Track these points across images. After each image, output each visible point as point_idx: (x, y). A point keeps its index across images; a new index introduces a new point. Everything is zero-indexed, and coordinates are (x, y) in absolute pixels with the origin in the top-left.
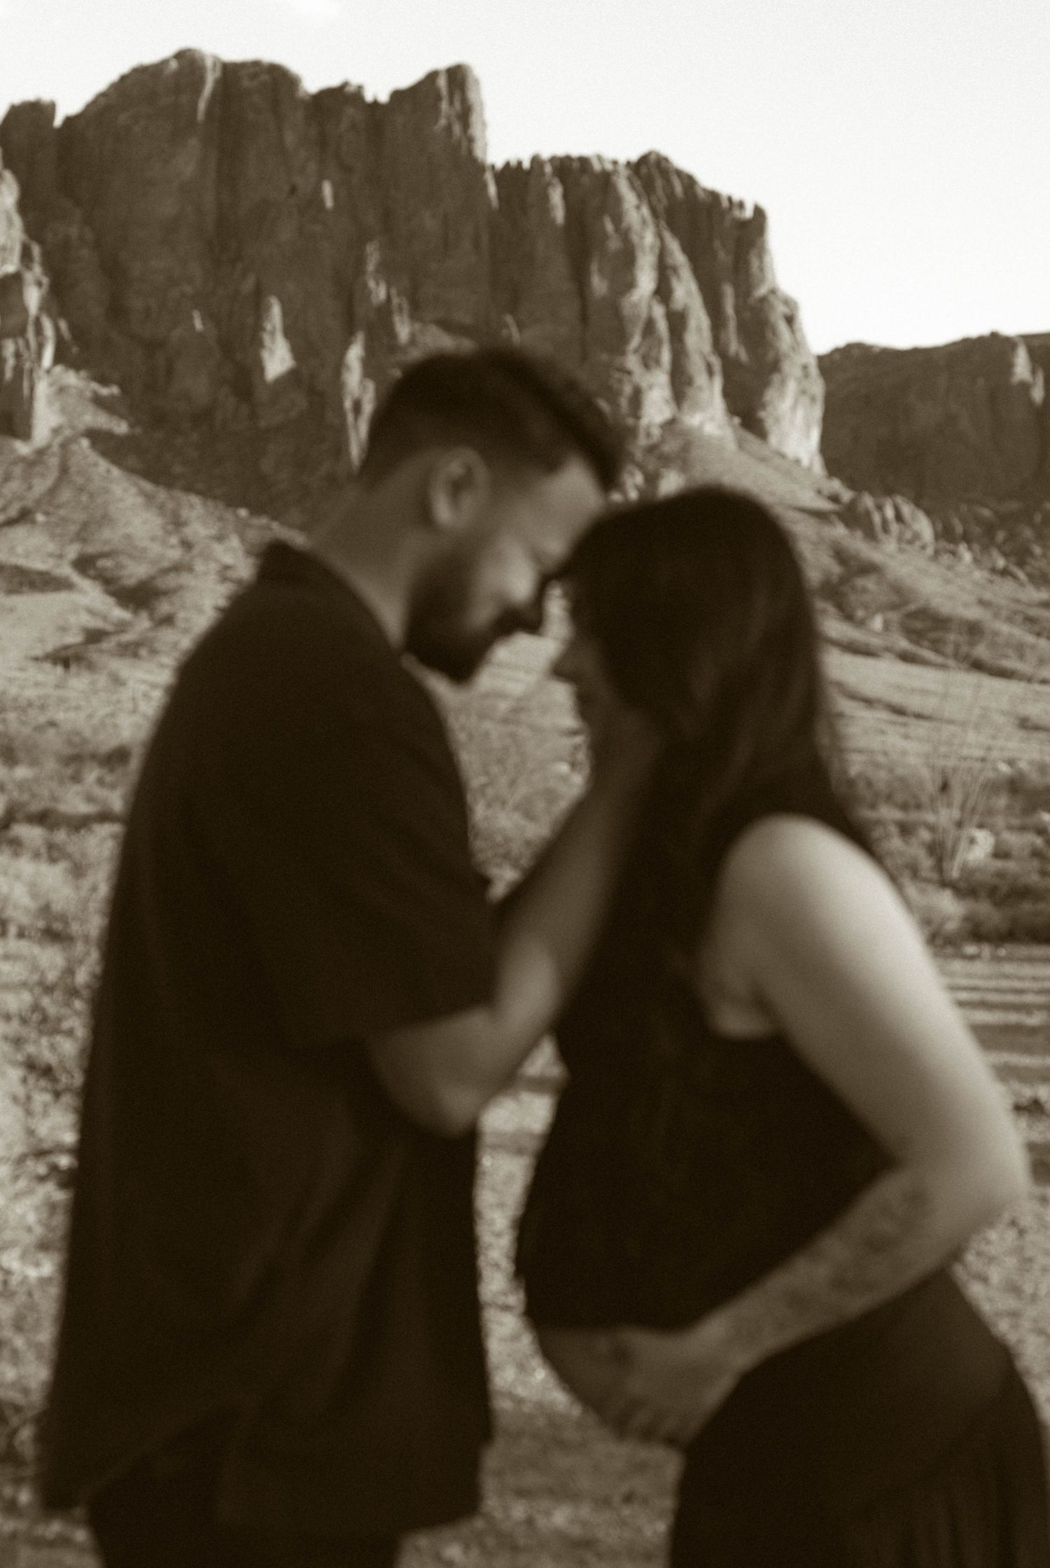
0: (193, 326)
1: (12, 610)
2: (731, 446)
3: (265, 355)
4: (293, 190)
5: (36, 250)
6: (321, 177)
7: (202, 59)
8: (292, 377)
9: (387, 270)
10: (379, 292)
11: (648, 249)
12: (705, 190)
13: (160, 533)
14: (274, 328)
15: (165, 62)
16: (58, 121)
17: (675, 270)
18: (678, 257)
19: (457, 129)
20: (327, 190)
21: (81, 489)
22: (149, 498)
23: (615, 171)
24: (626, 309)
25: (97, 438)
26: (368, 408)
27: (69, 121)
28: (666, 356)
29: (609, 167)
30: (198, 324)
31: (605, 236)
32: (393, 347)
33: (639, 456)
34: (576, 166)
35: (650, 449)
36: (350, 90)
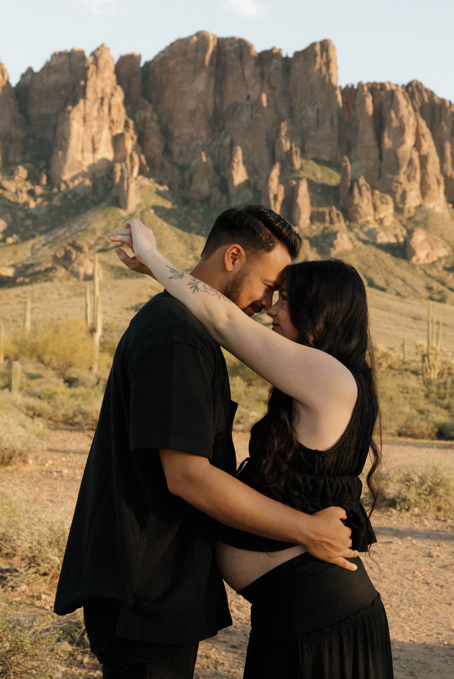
0: (202, 160)
1: (117, 286)
2: (447, 217)
3: (234, 173)
4: (248, 97)
5: (131, 123)
6: (261, 91)
7: (208, 36)
8: (247, 184)
9: (291, 135)
10: (287, 145)
11: (411, 126)
12: (438, 98)
13: (185, 253)
14: (239, 161)
15: (191, 37)
16: (142, 64)
17: (423, 136)
18: (425, 129)
19: (324, 69)
20: (264, 97)
22: (180, 237)
23: (397, 90)
24: (400, 154)
25: (157, 209)
26: (281, 198)
27: (147, 64)
28: (418, 176)
29: (394, 88)
30: (204, 159)
31: (392, 120)
32: (293, 171)
33: (404, 222)
34: (379, 87)
35: (410, 219)
36: (275, 51)
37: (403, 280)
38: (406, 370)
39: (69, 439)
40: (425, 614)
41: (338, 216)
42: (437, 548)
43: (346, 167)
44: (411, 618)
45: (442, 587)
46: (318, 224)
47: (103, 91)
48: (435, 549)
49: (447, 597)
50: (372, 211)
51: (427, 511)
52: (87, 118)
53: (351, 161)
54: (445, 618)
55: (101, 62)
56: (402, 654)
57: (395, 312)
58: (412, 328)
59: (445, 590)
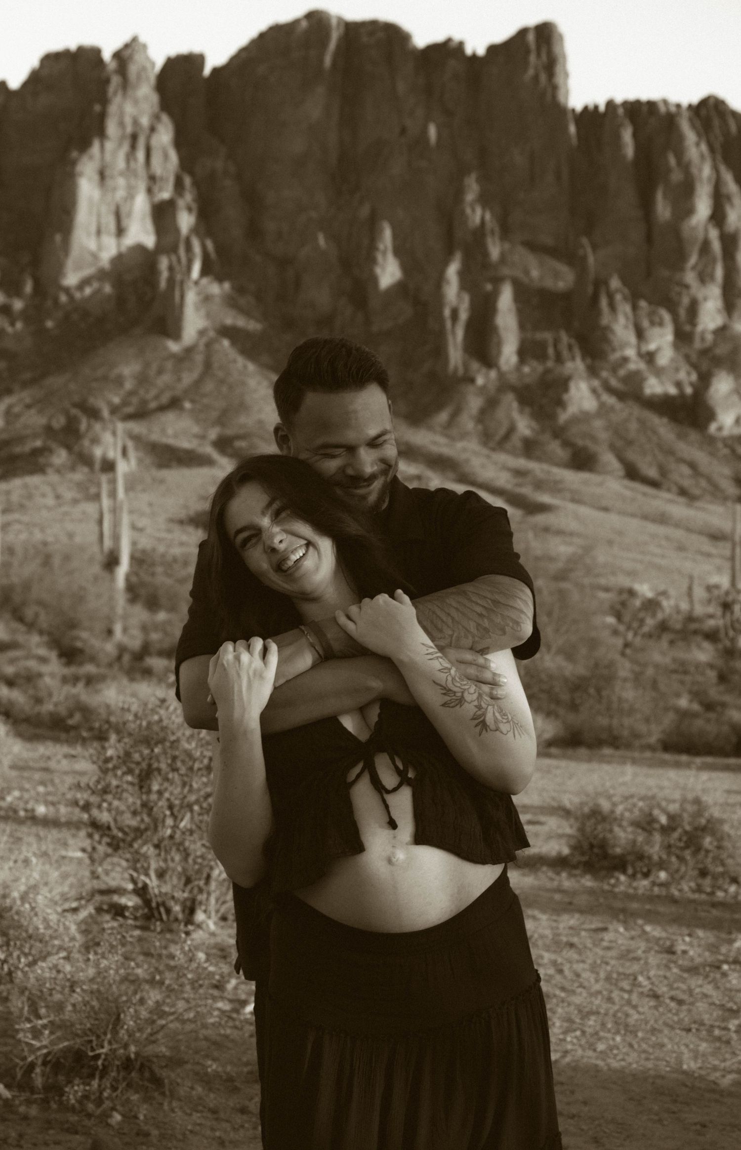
0: (318, 246)
1: (162, 481)
3: (378, 270)
4: (403, 131)
5: (187, 181)
6: (428, 119)
7: (328, 18)
8: (400, 288)
9: (484, 200)
10: (476, 215)
11: (706, 181)
14: (386, 248)
15: (295, 23)
16: (207, 71)
17: (729, 198)
18: (731, 187)
19: (543, 78)
20: (432, 131)
21: (222, 382)
23: (679, 114)
24: (686, 232)
25: (236, 338)
26: (464, 316)
27: (216, 71)
28: (719, 272)
29: (673, 109)
30: (323, 244)
31: (669, 170)
32: (486, 264)
33: (694, 357)
34: (645, 109)
35: (704, 352)
36: (453, 45)
37: (693, 465)
38: (695, 632)
39: (55, 755)
40: (639, 1046)
41: (570, 347)
42: (687, 939)
43: (584, 258)
44: (615, 1052)
45: (680, 1002)
46: (535, 363)
47: (136, 122)
48: (684, 941)
49: (686, 1019)
50: (632, 339)
51: (682, 878)
52: (107, 173)
53: (595, 247)
54: (675, 1052)
55: (133, 69)
56: (586, 1109)
57: (677, 525)
58: (709, 555)
59: (685, 1007)
